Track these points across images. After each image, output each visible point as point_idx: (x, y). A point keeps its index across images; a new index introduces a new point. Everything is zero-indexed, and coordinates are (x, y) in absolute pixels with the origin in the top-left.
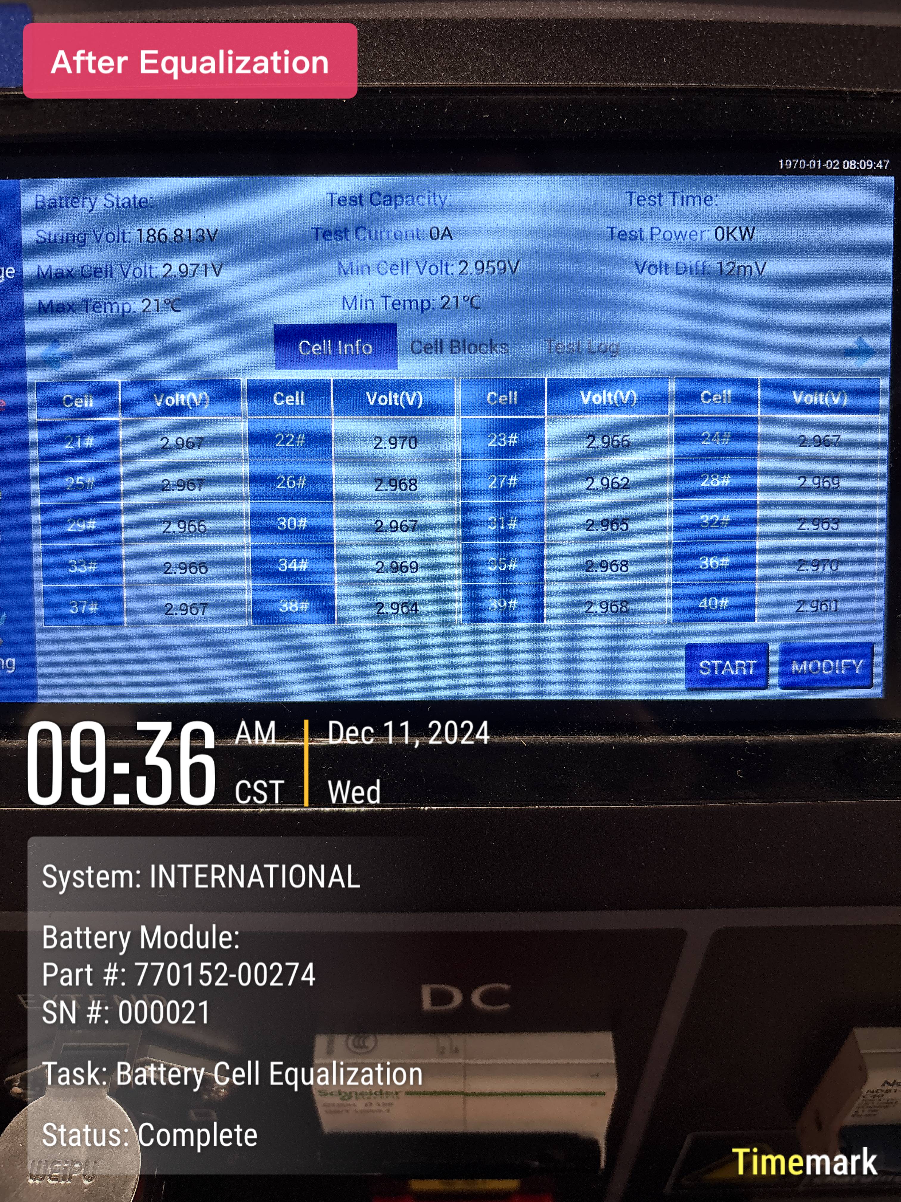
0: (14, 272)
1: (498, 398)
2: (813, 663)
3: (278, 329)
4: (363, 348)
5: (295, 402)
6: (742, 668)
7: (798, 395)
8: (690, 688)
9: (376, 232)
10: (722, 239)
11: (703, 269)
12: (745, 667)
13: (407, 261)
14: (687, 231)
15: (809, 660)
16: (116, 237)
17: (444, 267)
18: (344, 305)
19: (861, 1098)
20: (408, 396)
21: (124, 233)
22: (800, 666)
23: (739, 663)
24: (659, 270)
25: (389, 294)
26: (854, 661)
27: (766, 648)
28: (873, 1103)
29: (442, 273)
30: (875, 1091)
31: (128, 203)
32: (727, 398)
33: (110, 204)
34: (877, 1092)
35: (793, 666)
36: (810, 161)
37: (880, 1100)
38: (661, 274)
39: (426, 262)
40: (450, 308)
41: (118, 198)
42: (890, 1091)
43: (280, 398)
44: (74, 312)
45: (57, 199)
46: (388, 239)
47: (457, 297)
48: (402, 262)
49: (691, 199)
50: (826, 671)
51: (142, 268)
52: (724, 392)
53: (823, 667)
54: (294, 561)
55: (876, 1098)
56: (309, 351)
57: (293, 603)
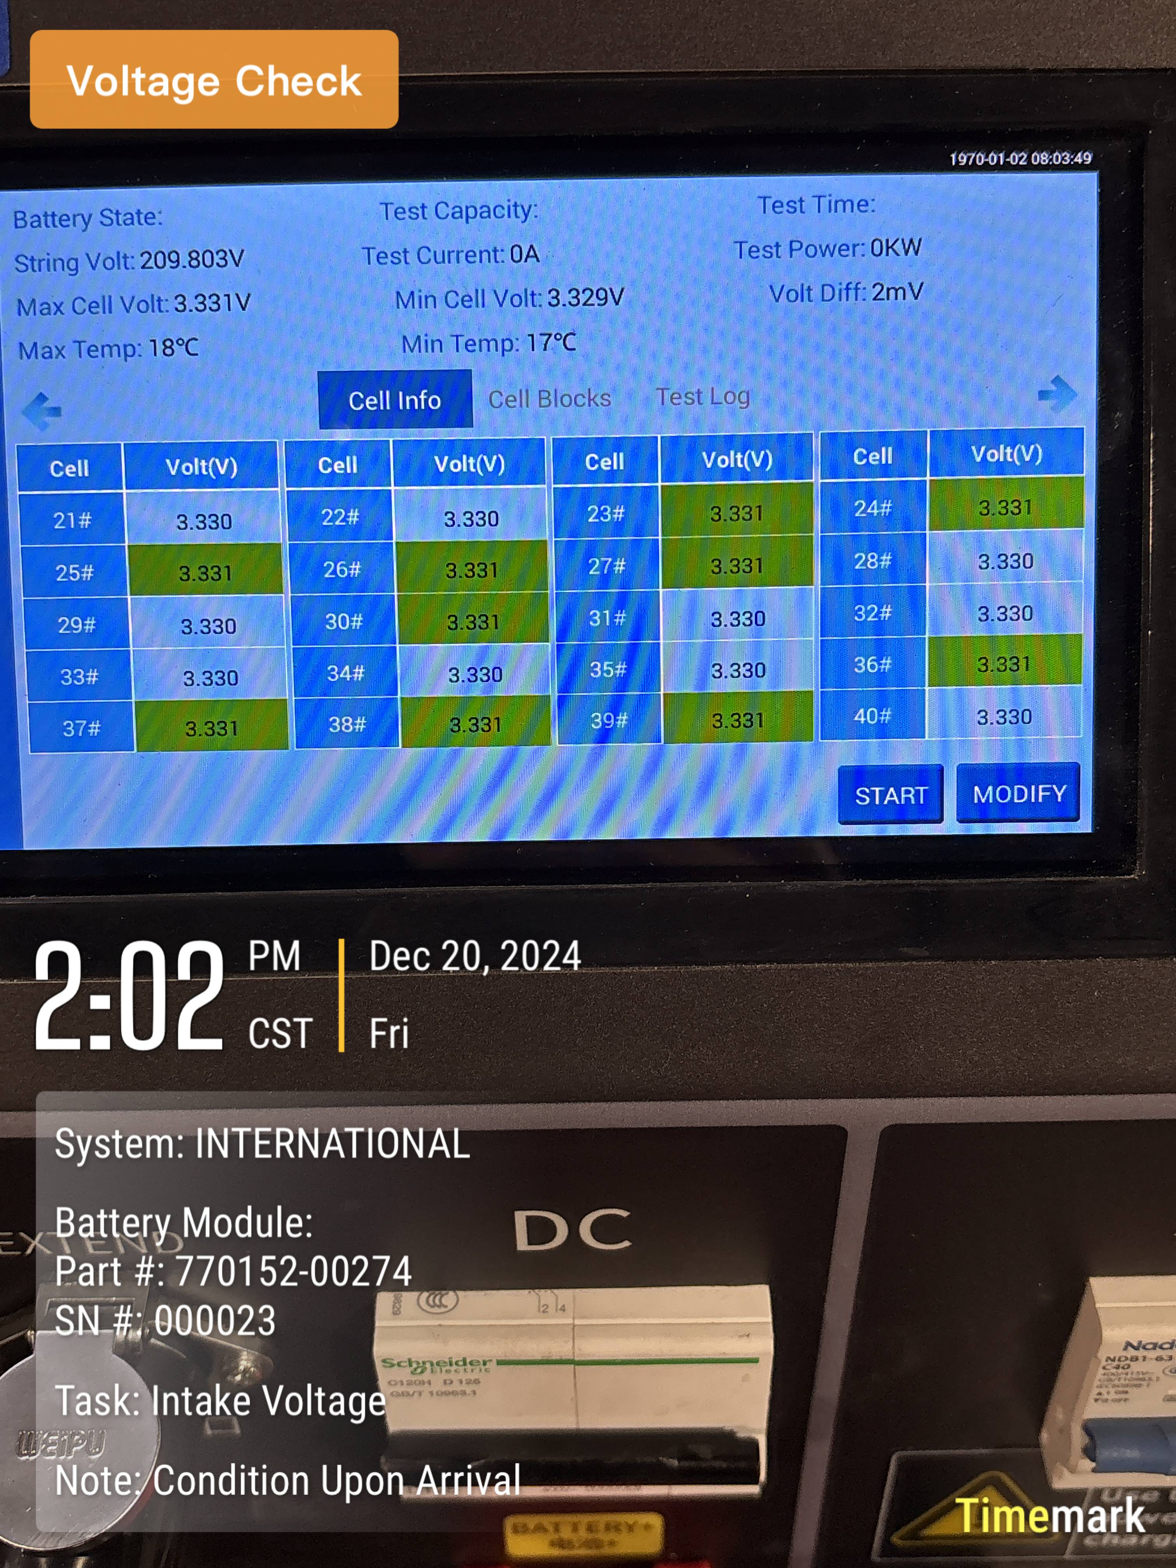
1: (599, 462)
2: (1001, 790)
3: (323, 377)
4: (430, 400)
5: (345, 469)
6: (910, 796)
7: (979, 451)
8: (844, 822)
9: (444, 253)
10: (880, 255)
11: (856, 293)
12: (913, 795)
13: (483, 291)
14: (835, 246)
15: (996, 786)
16: (116, 263)
17: (529, 297)
18: (404, 346)
19: (1101, 1371)
20: (486, 460)
21: (125, 257)
22: (983, 793)
23: (905, 790)
24: (800, 296)
25: (461, 333)
26: (1055, 786)
27: (939, 771)
28: (1119, 1379)
29: (526, 305)
30: (1117, 1358)
31: (131, 219)
32: (887, 457)
33: (109, 221)
34: (1119, 1360)
35: (975, 793)
36: (991, 155)
38: (802, 301)
39: (507, 291)
41: (117, 214)
42: (1137, 1358)
43: (326, 465)
44: (64, 357)
45: (41, 216)
46: (458, 261)
48: (477, 291)
49: (840, 204)
50: (1019, 799)
51: (149, 301)
52: (883, 449)
53: (1014, 794)
54: (347, 668)
55: (1120, 1371)
56: (362, 406)
57: (347, 721)
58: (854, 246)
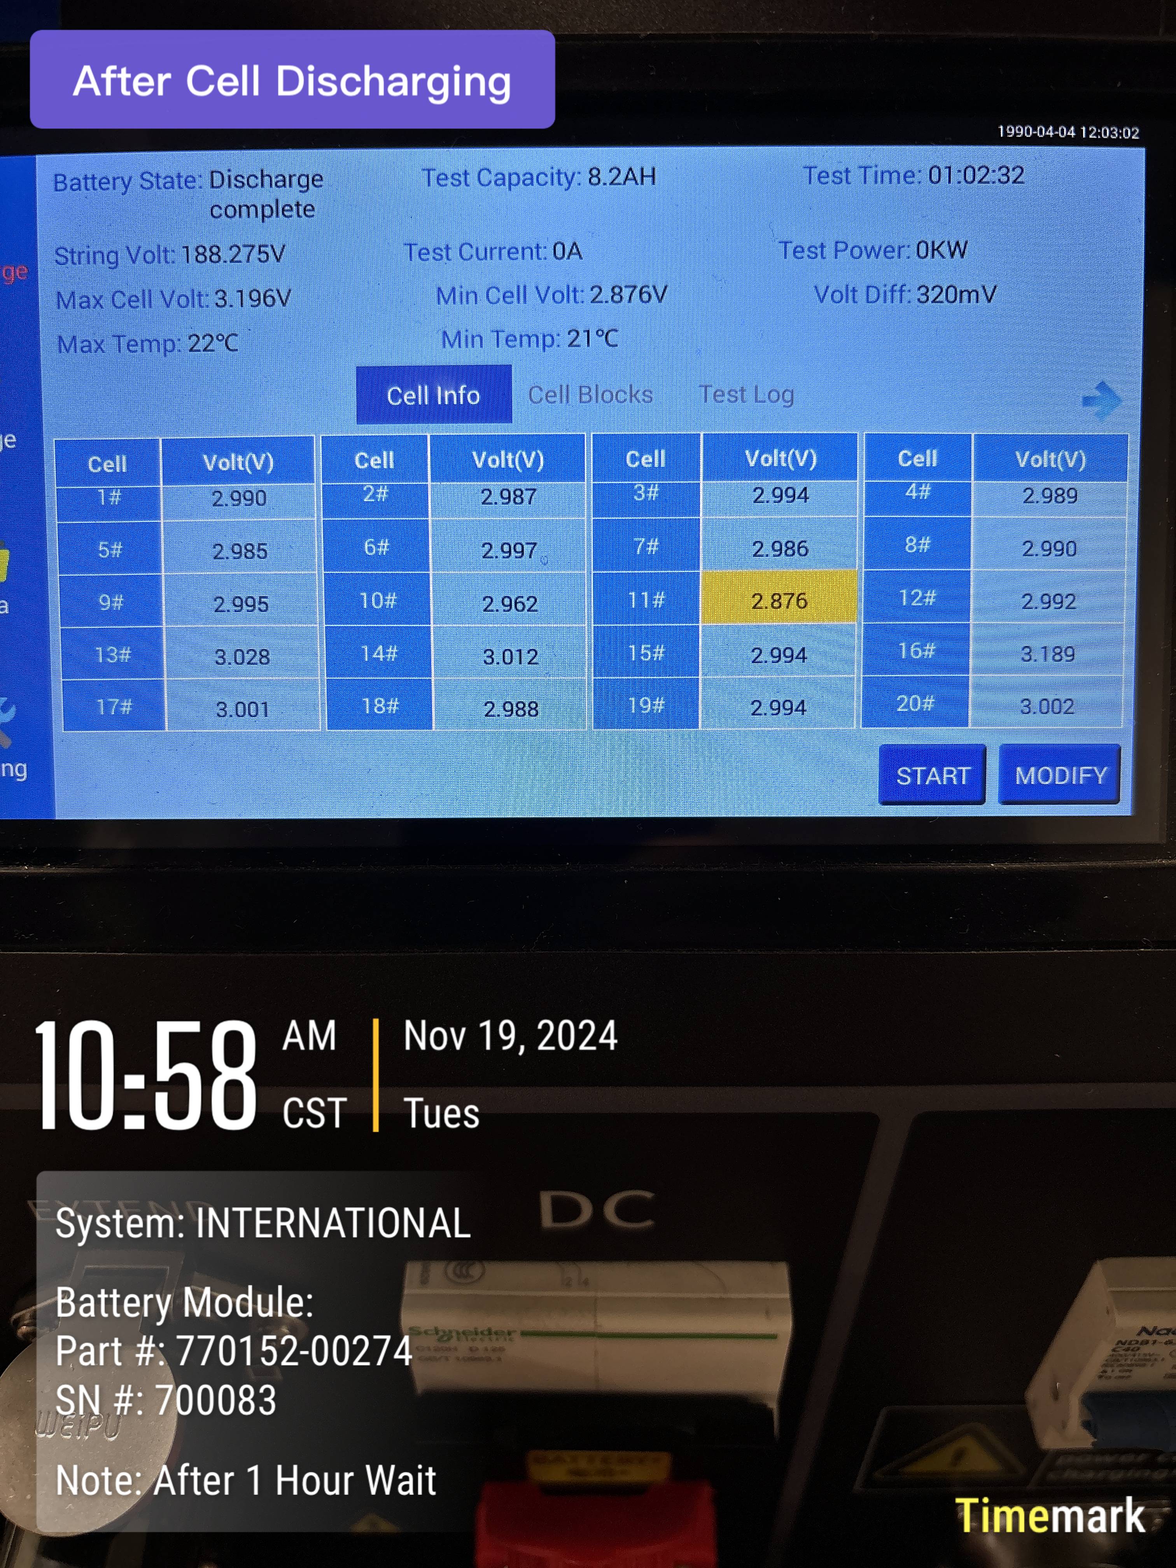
2: (1043, 771)
4: (469, 396)
5: (382, 465)
6: (952, 776)
7: (1023, 456)
9: (486, 249)
10: (925, 257)
11: (901, 295)
12: (955, 776)
13: (525, 287)
16: (156, 257)
17: (570, 294)
20: (525, 456)
24: (844, 297)
25: (503, 328)
26: (1095, 768)
27: (981, 751)
28: (1126, 1360)
29: (568, 301)
30: (1128, 1342)
32: (932, 460)
34: (1130, 1343)
37: (1134, 1355)
39: (549, 288)
40: (578, 346)
41: (158, 177)
42: (1147, 1342)
44: (103, 352)
45: (81, 180)
46: (500, 258)
47: (588, 332)
48: (518, 287)
49: (886, 175)
50: (1060, 780)
51: (189, 294)
52: (928, 452)
53: (1058, 776)
54: (380, 648)
55: (1129, 1352)
56: (400, 400)
57: (380, 702)
58: (900, 248)
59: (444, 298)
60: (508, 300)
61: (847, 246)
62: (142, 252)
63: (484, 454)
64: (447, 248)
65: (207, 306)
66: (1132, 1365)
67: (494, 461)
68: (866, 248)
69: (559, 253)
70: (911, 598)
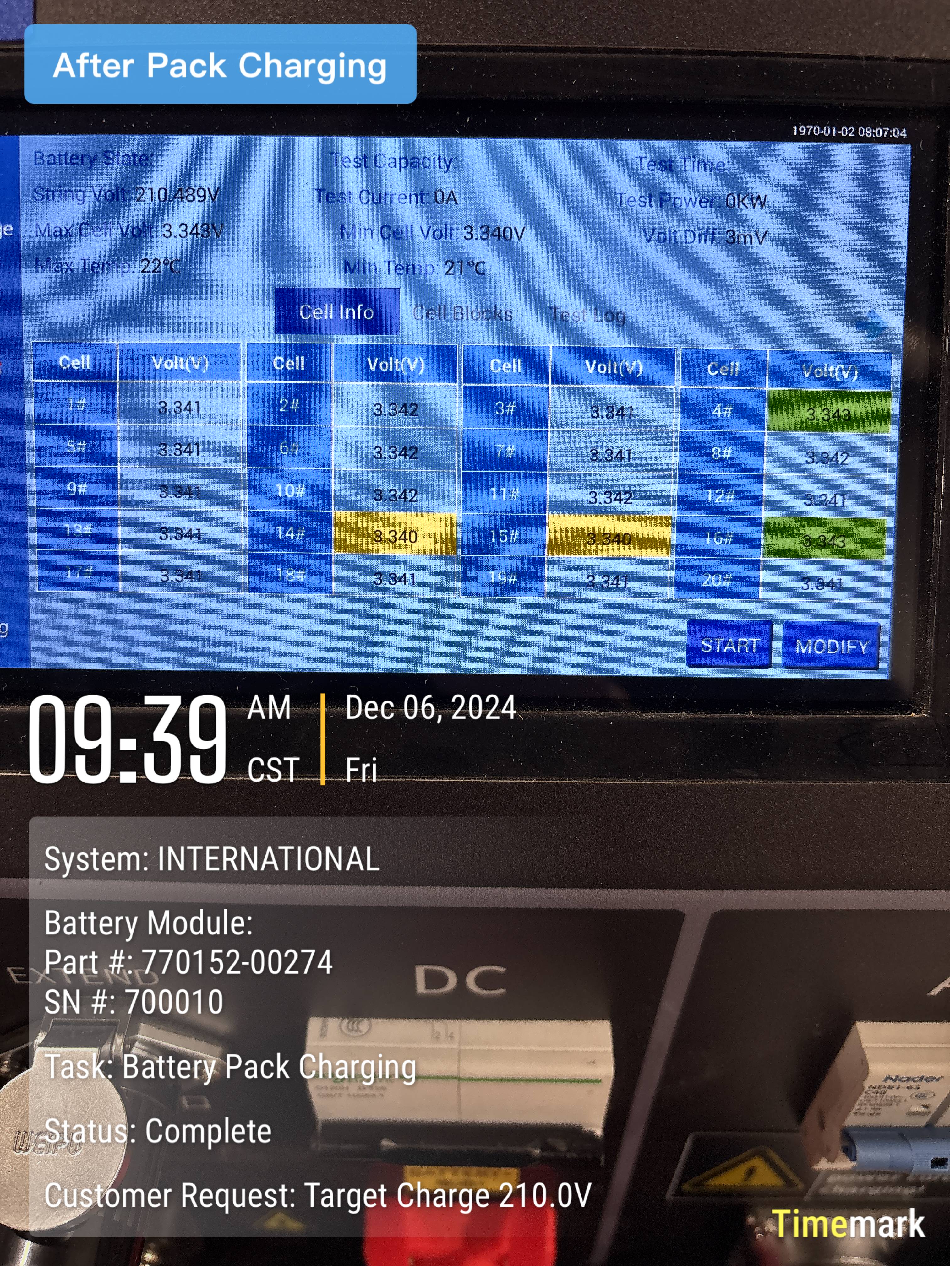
0: (11, 229)
1: (501, 366)
2: (818, 643)
3: (280, 292)
4: (365, 313)
5: (295, 367)
6: (745, 646)
7: (807, 369)
8: (691, 665)
9: (380, 195)
10: (733, 207)
11: (713, 237)
12: (747, 646)
13: (411, 226)
14: (697, 199)
15: (814, 640)
16: (116, 196)
17: (448, 232)
18: (346, 269)
19: (864, 1095)
21: (123, 191)
22: (804, 645)
23: (741, 641)
24: (667, 238)
25: (392, 259)
26: (860, 641)
27: (769, 626)
28: (876, 1100)
29: (446, 238)
30: (877, 1086)
31: (129, 160)
32: (735, 371)
33: (110, 161)
34: (879, 1087)
35: (798, 645)
36: (825, 128)
37: (883, 1097)
38: (669, 242)
39: (430, 227)
40: (453, 274)
41: (117, 155)
42: (893, 1087)
43: (279, 363)
44: (72, 271)
45: (56, 156)
46: (392, 202)
47: (461, 263)
48: (406, 226)
49: (702, 165)
50: (831, 651)
51: (142, 227)
52: (732, 363)
53: (828, 646)
54: (292, 529)
55: (878, 1095)
56: (310, 316)
57: (290, 572)
58: (712, 199)
59: (346, 234)
60: (397, 236)
61: (670, 197)
62: (104, 191)
63: (377, 359)
64: (350, 193)
65: (156, 237)
66: (881, 1105)
67: (384, 366)
68: (685, 199)
69: (439, 199)
70: (715, 496)
